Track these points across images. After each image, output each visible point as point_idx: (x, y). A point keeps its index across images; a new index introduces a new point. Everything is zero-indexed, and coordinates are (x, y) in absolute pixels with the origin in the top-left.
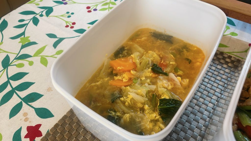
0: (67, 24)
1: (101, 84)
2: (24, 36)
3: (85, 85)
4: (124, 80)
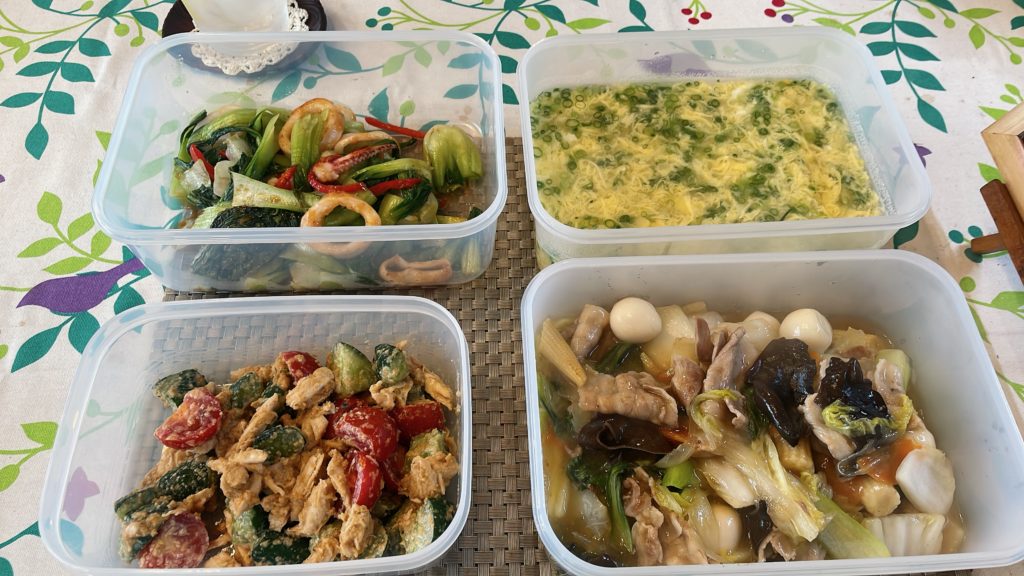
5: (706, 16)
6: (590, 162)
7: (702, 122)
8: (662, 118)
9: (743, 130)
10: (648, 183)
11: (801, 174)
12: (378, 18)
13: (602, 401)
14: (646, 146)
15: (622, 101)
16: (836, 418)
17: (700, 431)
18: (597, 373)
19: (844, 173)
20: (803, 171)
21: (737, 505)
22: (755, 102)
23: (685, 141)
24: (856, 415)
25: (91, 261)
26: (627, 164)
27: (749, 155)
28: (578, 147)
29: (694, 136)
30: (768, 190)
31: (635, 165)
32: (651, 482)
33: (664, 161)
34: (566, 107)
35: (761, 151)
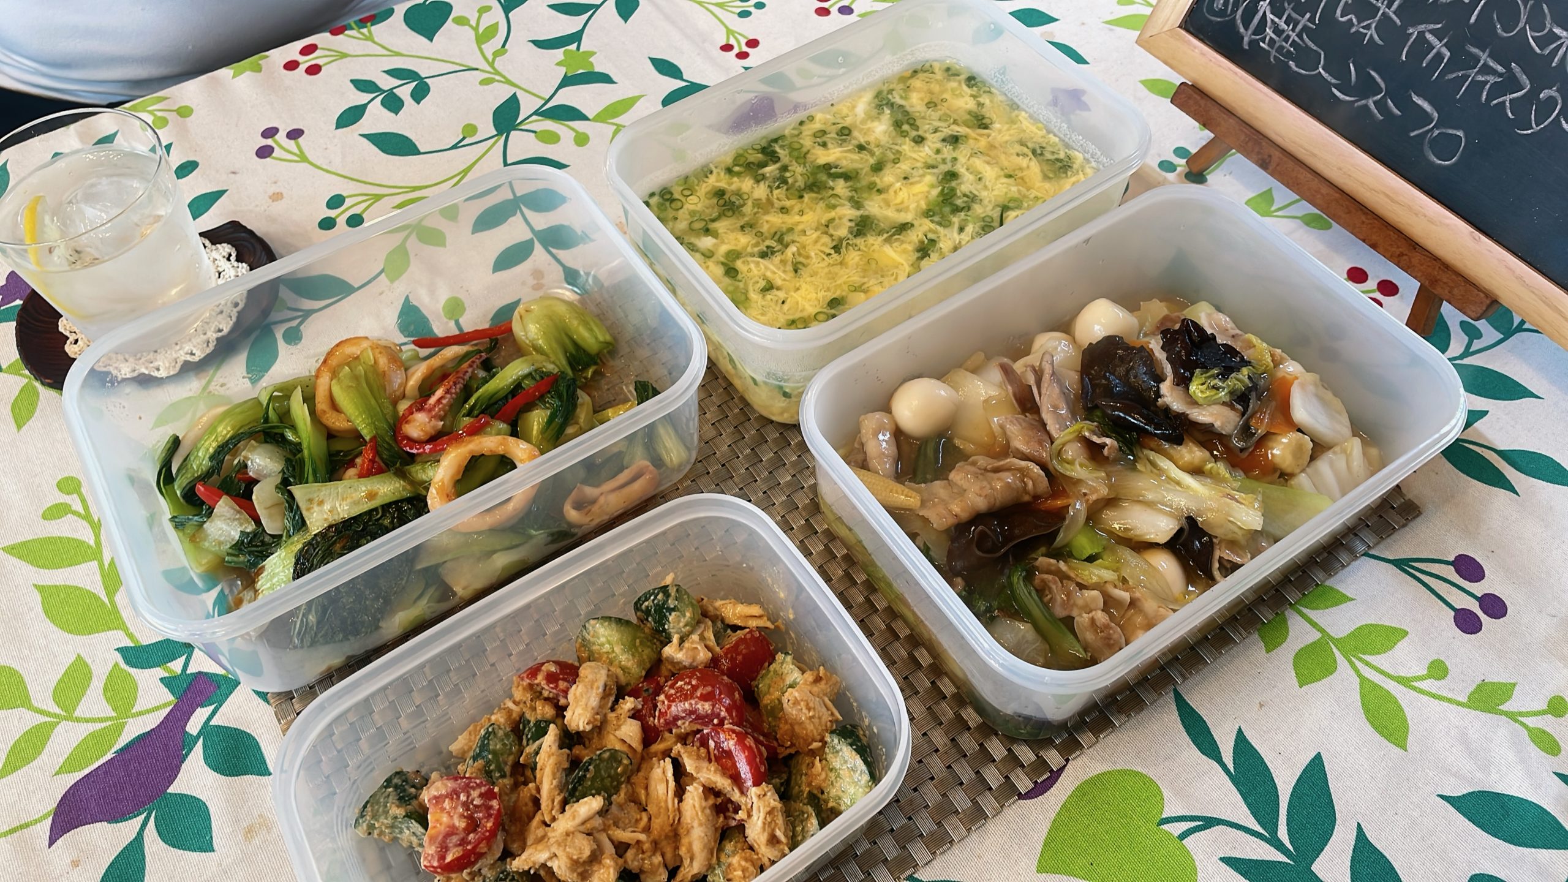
0: (728, 39)
2: (578, 48)
5: (753, 43)
6: (750, 259)
7: (845, 158)
8: (798, 173)
9: (897, 147)
10: (832, 252)
11: (988, 168)
12: (332, 213)
13: (956, 508)
14: (801, 213)
15: (738, 174)
16: (1208, 388)
17: (1078, 482)
18: (923, 485)
19: (1030, 145)
20: (988, 163)
21: (1163, 539)
22: (887, 111)
23: (840, 187)
24: (1225, 375)
25: (124, 725)
26: (793, 242)
27: (921, 172)
28: (724, 249)
29: (847, 177)
30: (965, 199)
31: (804, 238)
32: (1062, 565)
33: (833, 220)
34: (678, 210)
35: (930, 162)
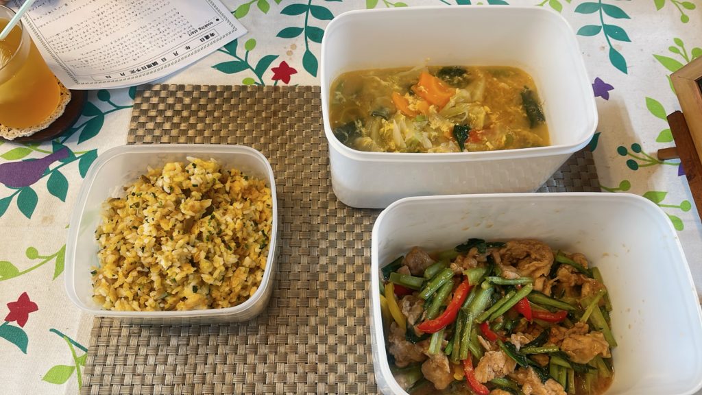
1: (385, 86)
3: (369, 71)
4: (411, 107)
25: (31, 151)
